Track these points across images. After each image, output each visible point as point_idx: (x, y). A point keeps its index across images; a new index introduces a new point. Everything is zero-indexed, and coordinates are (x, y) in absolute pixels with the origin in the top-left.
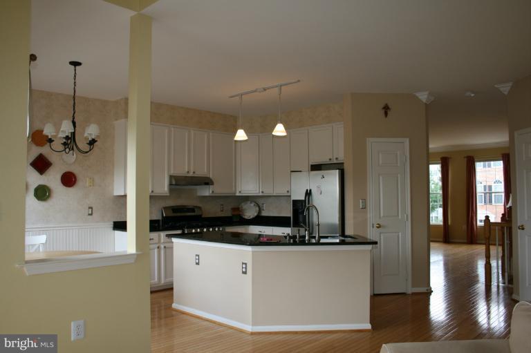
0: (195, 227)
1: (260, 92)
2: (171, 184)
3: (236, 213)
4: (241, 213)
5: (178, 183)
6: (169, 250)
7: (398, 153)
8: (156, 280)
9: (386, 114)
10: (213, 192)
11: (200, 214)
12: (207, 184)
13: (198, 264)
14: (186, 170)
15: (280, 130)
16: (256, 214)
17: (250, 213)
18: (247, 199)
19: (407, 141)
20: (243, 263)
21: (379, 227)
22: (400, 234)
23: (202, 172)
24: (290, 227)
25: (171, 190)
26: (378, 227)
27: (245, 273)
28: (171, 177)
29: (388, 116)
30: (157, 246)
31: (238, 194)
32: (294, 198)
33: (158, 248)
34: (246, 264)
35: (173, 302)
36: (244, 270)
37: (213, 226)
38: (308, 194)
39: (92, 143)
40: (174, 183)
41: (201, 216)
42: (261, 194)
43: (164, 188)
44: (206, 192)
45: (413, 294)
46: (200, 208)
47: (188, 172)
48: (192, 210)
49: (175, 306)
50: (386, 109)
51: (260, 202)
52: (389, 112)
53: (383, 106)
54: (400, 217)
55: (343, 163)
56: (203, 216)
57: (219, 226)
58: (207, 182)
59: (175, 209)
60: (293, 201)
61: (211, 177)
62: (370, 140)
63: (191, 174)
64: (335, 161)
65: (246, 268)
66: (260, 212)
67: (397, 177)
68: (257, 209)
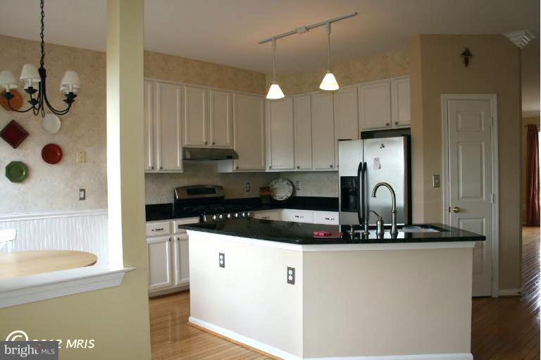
0: (217, 213)
1: (301, 33)
2: (184, 159)
3: (266, 193)
4: (271, 194)
5: (193, 157)
6: (184, 242)
7: (482, 114)
8: (168, 281)
9: (466, 62)
10: (237, 168)
11: (221, 195)
12: (230, 157)
13: (223, 266)
14: (204, 141)
15: (329, 83)
16: (289, 195)
17: (283, 193)
18: (277, 175)
19: (494, 99)
20: (289, 269)
21: (458, 211)
22: (484, 220)
23: (223, 142)
24: (337, 211)
25: (185, 166)
26: (455, 212)
27: (292, 282)
28: (185, 150)
29: (469, 65)
30: (168, 237)
31: (267, 171)
32: (343, 173)
33: (170, 240)
34: (293, 270)
35: (189, 315)
36: (291, 278)
37: (240, 211)
38: (363, 168)
39: (70, 98)
40: (188, 156)
41: (223, 197)
42: (296, 170)
43: (176, 164)
44: (229, 168)
45: (501, 297)
46: (221, 188)
47: (206, 143)
48: (212, 190)
49: (192, 319)
50: (467, 56)
51: (294, 179)
52: (470, 60)
53: (462, 50)
54: (484, 198)
55: (409, 129)
56: (225, 198)
57: (246, 210)
58: (230, 155)
59: (191, 190)
60: (341, 177)
61: (235, 148)
62: (444, 98)
63: (210, 146)
64: (394, 127)
65: (293, 275)
66: (294, 191)
67: (481, 146)
68: (291, 188)
